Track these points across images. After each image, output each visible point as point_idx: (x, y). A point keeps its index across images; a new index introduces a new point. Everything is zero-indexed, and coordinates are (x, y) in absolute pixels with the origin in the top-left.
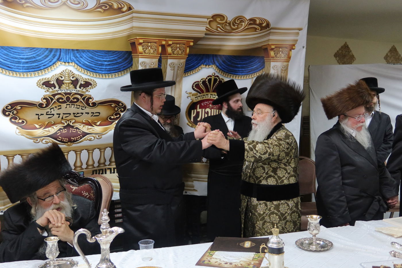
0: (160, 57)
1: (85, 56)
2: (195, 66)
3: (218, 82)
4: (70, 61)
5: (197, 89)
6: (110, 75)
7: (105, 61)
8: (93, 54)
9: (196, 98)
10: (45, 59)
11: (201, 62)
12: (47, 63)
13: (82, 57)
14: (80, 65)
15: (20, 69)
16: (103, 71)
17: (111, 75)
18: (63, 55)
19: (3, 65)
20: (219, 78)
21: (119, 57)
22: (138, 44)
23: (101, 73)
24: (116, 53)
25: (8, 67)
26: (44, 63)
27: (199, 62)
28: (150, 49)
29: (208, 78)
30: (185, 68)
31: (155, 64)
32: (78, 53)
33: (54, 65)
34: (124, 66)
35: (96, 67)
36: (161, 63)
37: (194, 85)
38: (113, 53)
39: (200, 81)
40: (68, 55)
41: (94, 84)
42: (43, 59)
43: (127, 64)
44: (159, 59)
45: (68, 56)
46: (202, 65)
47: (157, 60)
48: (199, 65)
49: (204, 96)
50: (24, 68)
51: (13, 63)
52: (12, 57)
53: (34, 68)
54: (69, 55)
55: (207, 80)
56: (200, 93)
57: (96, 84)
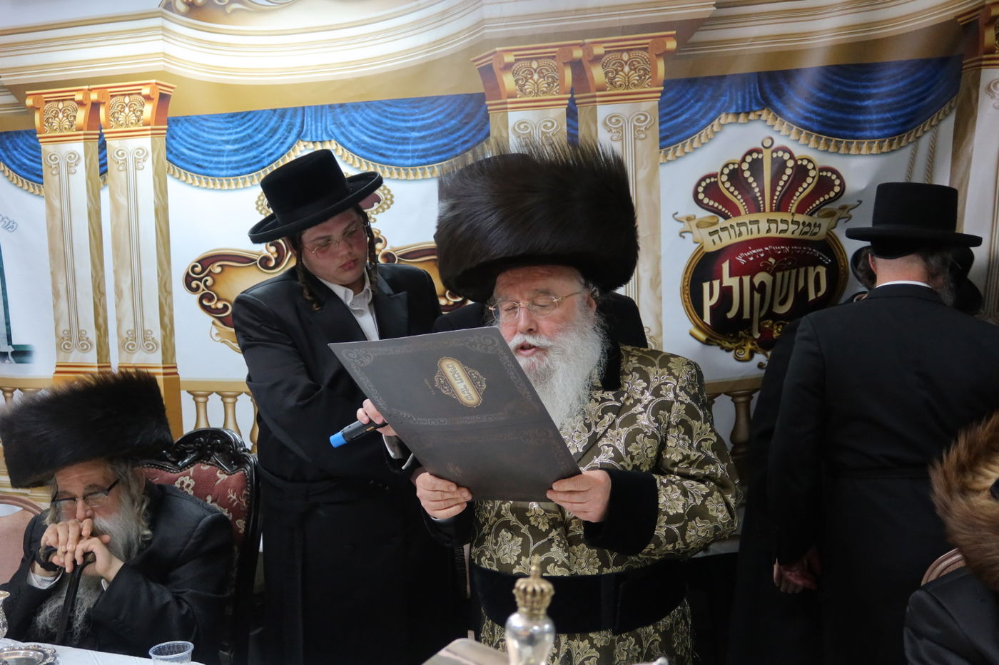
0: (572, 100)
1: (360, 120)
2: (697, 121)
3: (789, 171)
4: (325, 138)
5: (711, 203)
6: (428, 170)
7: (413, 129)
8: (379, 111)
9: (711, 234)
10: (271, 137)
11: (719, 104)
12: (275, 147)
13: (353, 125)
14: (349, 145)
15: (222, 169)
16: (408, 158)
17: (428, 168)
18: (310, 123)
19: (187, 162)
20: (792, 157)
21: (449, 114)
22: (501, 69)
23: (402, 165)
24: (440, 102)
25: (198, 166)
26: (270, 148)
27: (710, 104)
28: (538, 80)
29: (749, 159)
30: (661, 131)
31: (557, 126)
32: (343, 113)
33: (291, 150)
34: (466, 138)
35: (390, 149)
36: (576, 121)
37: (701, 189)
38: (432, 103)
39: (718, 170)
40: (321, 122)
41: (386, 199)
42: (266, 139)
43: (474, 132)
44: (567, 109)
45: (319, 124)
46: (723, 115)
47: (563, 110)
48: (711, 114)
49: (743, 229)
50: (230, 166)
51: (208, 155)
52: (206, 140)
53: (249, 165)
54: (324, 122)
55: (745, 166)
56: (726, 217)
57: (392, 196)
